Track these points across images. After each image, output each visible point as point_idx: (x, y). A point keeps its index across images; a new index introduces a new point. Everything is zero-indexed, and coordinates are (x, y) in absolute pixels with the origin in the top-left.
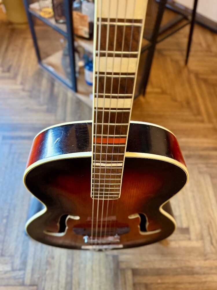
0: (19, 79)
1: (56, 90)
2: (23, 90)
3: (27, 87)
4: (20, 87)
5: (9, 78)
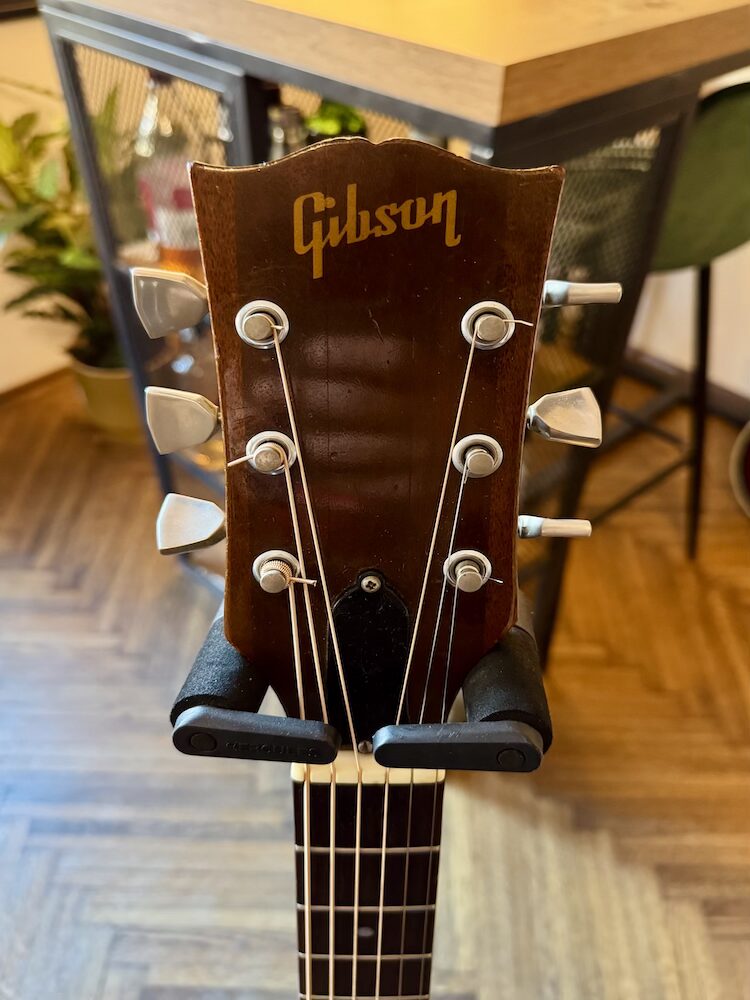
0: (109, 613)
2: (119, 652)
3: (133, 643)
4: (110, 641)
5: (75, 610)
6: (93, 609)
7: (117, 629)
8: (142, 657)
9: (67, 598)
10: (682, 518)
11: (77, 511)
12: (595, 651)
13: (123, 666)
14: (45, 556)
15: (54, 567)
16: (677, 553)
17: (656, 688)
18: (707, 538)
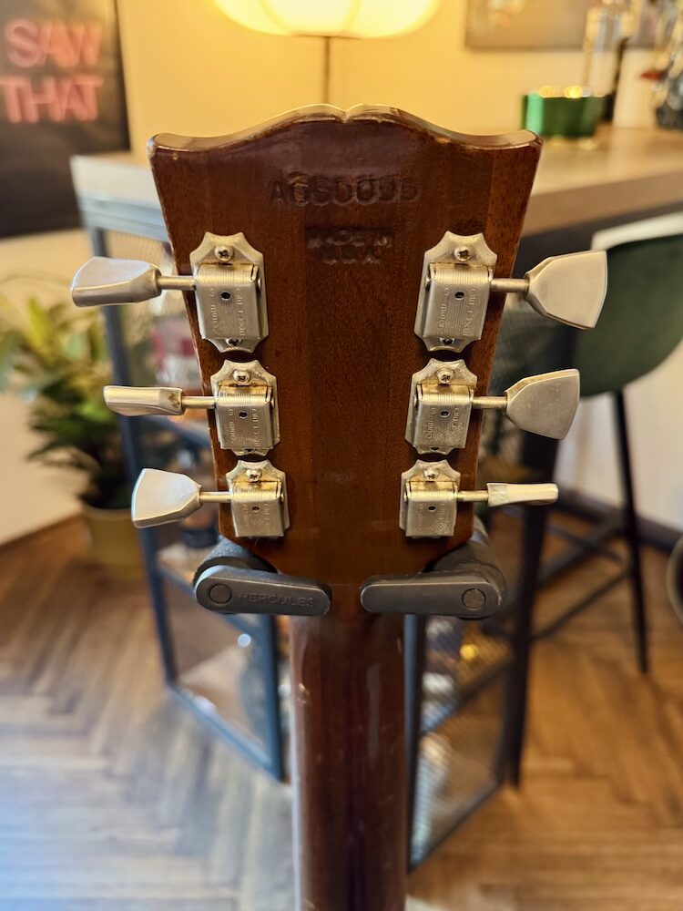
0: (99, 736)
1: (216, 771)
2: (108, 774)
3: (122, 765)
4: (98, 764)
5: (68, 733)
6: (85, 733)
7: (107, 752)
8: (130, 779)
9: (61, 722)
10: (631, 635)
11: (74, 643)
12: (563, 765)
13: (111, 788)
14: (43, 684)
15: (51, 693)
16: (631, 668)
17: (627, 800)
18: (656, 654)
